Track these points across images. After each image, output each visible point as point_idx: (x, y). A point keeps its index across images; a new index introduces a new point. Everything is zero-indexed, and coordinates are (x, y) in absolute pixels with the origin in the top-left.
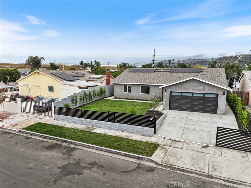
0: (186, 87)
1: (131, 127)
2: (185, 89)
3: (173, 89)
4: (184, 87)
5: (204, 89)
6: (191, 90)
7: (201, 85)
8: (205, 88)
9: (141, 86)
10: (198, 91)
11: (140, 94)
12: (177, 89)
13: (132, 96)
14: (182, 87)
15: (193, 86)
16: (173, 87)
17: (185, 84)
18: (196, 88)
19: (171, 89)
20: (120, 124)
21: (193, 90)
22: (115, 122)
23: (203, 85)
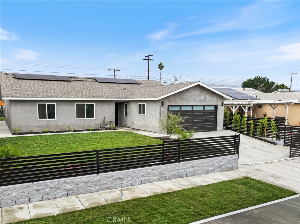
0: (187, 97)
1: (209, 162)
2: (186, 100)
3: (172, 100)
4: (185, 97)
5: (205, 100)
6: (193, 102)
7: (203, 93)
8: (206, 98)
9: (76, 104)
10: (199, 102)
11: (76, 120)
12: (177, 101)
13: (58, 126)
14: (183, 98)
15: (195, 95)
16: (172, 99)
17: (186, 93)
18: (197, 99)
19: (169, 101)
20: (189, 162)
21: (195, 101)
22: (179, 161)
23: (204, 95)
